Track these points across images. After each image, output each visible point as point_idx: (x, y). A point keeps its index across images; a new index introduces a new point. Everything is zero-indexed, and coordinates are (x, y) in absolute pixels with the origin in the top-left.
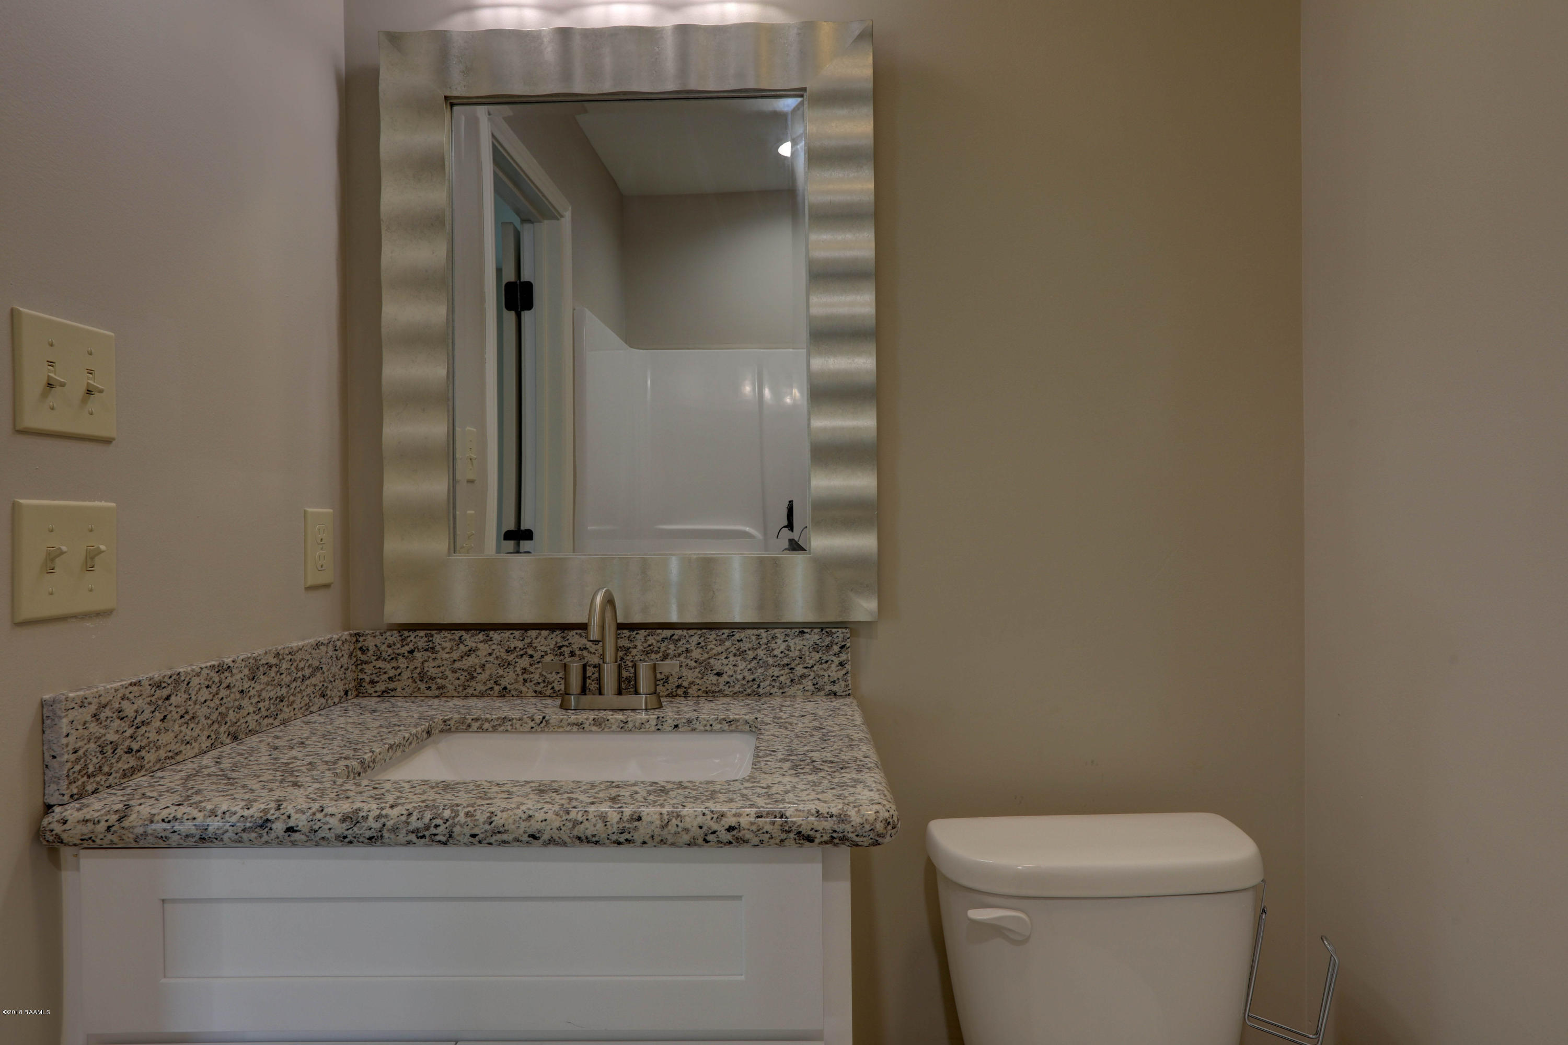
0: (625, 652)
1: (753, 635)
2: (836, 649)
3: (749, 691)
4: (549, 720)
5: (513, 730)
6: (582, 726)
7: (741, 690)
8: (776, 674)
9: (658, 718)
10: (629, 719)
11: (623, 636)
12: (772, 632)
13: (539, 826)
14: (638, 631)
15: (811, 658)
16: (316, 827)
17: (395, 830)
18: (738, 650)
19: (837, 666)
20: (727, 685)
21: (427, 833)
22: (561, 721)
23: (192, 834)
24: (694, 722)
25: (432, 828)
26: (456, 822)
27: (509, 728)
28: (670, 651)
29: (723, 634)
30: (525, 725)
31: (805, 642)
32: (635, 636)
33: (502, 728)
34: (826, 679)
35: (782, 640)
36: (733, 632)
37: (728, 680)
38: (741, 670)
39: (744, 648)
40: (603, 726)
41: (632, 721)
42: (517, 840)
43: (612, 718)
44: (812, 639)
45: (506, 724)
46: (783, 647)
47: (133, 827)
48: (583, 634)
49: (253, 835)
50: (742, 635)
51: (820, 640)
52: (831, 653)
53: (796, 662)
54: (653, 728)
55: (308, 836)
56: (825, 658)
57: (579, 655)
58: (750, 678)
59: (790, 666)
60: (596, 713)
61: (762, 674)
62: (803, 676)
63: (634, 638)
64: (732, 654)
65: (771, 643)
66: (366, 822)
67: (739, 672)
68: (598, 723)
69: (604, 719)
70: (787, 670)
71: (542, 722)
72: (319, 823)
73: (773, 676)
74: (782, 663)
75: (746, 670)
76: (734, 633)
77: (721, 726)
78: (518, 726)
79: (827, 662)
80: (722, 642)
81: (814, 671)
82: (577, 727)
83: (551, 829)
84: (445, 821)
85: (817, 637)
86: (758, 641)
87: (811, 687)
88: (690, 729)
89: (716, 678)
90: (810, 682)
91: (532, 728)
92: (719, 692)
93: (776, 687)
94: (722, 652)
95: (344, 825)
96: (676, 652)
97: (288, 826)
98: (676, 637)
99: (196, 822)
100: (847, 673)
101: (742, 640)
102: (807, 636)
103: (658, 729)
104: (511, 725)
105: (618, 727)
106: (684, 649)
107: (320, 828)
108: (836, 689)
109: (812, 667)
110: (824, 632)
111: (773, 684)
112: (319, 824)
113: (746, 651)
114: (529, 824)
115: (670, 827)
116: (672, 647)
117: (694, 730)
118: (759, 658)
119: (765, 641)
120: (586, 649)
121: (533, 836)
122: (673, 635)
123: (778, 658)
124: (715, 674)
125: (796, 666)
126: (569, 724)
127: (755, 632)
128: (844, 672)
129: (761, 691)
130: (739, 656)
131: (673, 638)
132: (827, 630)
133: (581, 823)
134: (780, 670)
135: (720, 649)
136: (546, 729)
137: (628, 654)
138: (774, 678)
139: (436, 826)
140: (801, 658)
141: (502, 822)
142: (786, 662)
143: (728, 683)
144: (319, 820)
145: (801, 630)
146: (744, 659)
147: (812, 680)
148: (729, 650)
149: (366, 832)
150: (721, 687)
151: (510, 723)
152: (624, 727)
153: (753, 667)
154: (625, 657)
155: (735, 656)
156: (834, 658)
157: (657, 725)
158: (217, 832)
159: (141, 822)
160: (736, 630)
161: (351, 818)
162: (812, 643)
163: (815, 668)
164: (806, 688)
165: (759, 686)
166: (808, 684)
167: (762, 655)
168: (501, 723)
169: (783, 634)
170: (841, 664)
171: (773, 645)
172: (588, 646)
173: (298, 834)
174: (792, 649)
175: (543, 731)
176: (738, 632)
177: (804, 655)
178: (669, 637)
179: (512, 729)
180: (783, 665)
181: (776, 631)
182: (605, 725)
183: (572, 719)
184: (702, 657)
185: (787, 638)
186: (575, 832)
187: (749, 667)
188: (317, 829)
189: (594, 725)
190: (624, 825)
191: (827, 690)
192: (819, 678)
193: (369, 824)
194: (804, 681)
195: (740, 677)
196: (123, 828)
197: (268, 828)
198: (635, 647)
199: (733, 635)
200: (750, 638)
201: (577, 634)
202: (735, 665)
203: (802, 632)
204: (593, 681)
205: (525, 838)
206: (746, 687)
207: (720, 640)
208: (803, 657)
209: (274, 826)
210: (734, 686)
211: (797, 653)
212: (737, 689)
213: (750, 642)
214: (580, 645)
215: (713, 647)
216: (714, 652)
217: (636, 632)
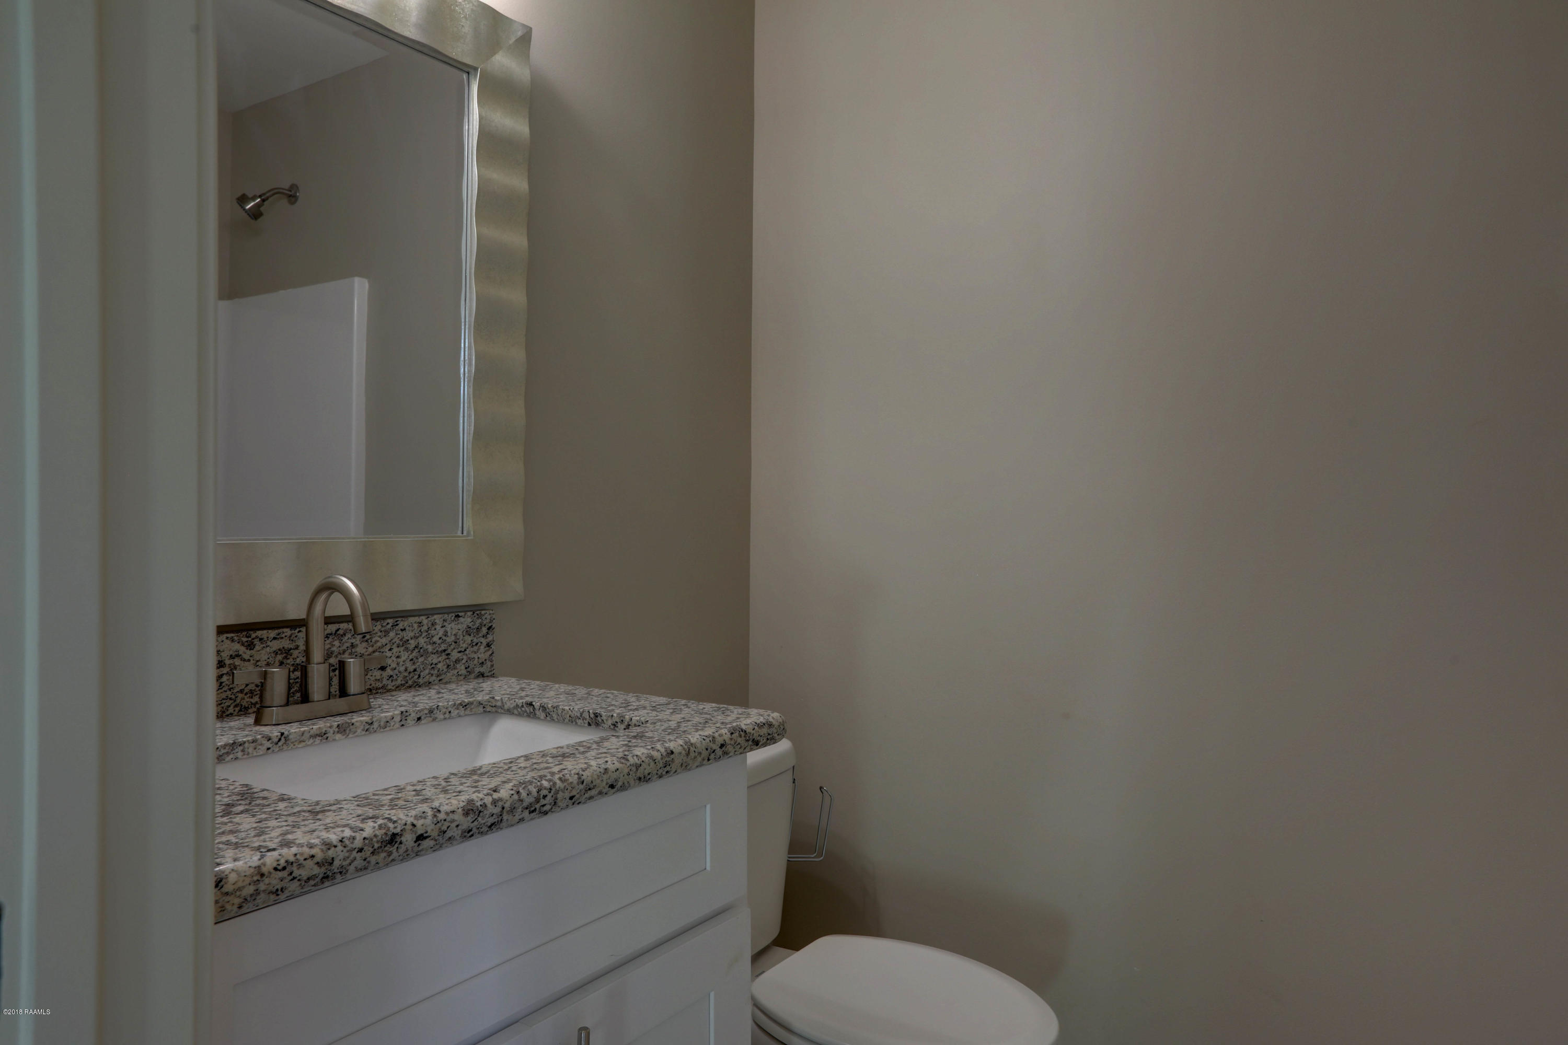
0: (285, 655)
1: (415, 623)
2: (484, 630)
3: (410, 683)
4: (288, 736)
5: (245, 756)
6: (325, 736)
7: (403, 682)
8: (435, 661)
9: (402, 712)
10: (374, 719)
11: (283, 636)
12: (432, 618)
13: (614, 776)
14: (301, 629)
15: (465, 641)
16: (444, 828)
17: (512, 810)
18: (401, 640)
19: (485, 647)
20: (390, 679)
21: (538, 806)
22: (303, 734)
23: (315, 875)
24: (434, 712)
25: (542, 800)
26: (558, 789)
27: (240, 754)
28: (334, 649)
29: (388, 624)
30: (260, 747)
31: (460, 626)
32: (297, 634)
33: (231, 756)
34: (476, 662)
35: (440, 626)
36: (396, 621)
37: (391, 673)
38: (404, 662)
39: (407, 638)
40: (348, 731)
41: (377, 720)
42: (600, 793)
43: (357, 721)
44: (466, 623)
45: (237, 750)
46: (441, 633)
47: (240, 889)
48: (236, 638)
49: (383, 855)
50: (406, 624)
51: (472, 623)
52: (480, 635)
53: (452, 647)
54: (398, 725)
55: (436, 840)
56: (475, 640)
57: (229, 664)
58: (411, 668)
59: (447, 652)
60: (338, 718)
61: (423, 663)
62: (458, 661)
63: (296, 636)
64: (395, 645)
65: (430, 630)
66: (486, 809)
67: (401, 663)
68: (342, 729)
69: (348, 723)
70: (444, 656)
71: (280, 740)
72: (445, 823)
73: (431, 665)
74: (440, 649)
75: (408, 660)
76: (398, 623)
77: (458, 711)
78: (250, 750)
79: (477, 644)
80: (387, 633)
81: (466, 655)
82: (320, 738)
83: (624, 776)
84: (549, 790)
85: (469, 620)
86: (419, 629)
87: (464, 672)
88: (431, 719)
89: (380, 672)
90: (463, 666)
91: (268, 749)
92: (382, 687)
93: (434, 675)
94: (386, 645)
95: (469, 818)
96: (341, 649)
97: (417, 835)
98: (341, 632)
99: (316, 860)
100: (493, 653)
101: (405, 629)
102: (461, 619)
103: (403, 725)
104: (243, 751)
105: (363, 730)
106: (348, 645)
107: (448, 827)
108: (484, 670)
109: (465, 650)
110: (475, 614)
111: (432, 672)
112: (447, 824)
113: (408, 640)
114: (608, 775)
115: (691, 754)
116: (337, 643)
117: (434, 719)
118: (420, 647)
119: (425, 628)
120: (238, 656)
121: (612, 786)
122: (338, 630)
123: (437, 645)
124: (379, 669)
125: (452, 651)
126: (311, 736)
127: (417, 619)
128: (490, 652)
129: (421, 681)
130: (403, 646)
131: (338, 632)
132: (478, 612)
133: (641, 765)
134: (438, 657)
135: (384, 641)
136: (285, 747)
137: (289, 656)
138: (433, 666)
139: (545, 797)
140: (456, 642)
141: (590, 779)
142: (443, 648)
143: (391, 676)
144: (445, 820)
145: (457, 614)
146: (407, 649)
147: (464, 664)
148: (393, 641)
149: (489, 819)
150: (385, 682)
151: (241, 748)
152: (369, 727)
153: (415, 657)
154: (285, 661)
155: (398, 647)
156: (483, 640)
157: (401, 721)
158: (344, 863)
159: (248, 880)
160: (400, 619)
161: (472, 810)
162: (465, 626)
163: (467, 652)
164: (460, 673)
165: (419, 676)
166: (461, 668)
167: (423, 643)
168: (230, 751)
169: (442, 620)
170: (488, 645)
171: (433, 632)
172: (241, 653)
173: (427, 840)
174: (449, 634)
175: (281, 750)
176: (402, 620)
177: (458, 639)
178: (334, 632)
179: (244, 754)
180: (441, 652)
181: (435, 616)
182: (350, 730)
183: (314, 730)
184: (366, 652)
185: (445, 624)
186: (638, 775)
187: (411, 657)
188: (446, 829)
189: (338, 732)
190: (666, 760)
191: (476, 672)
192: (470, 660)
193: (491, 811)
194: (458, 666)
195: (402, 669)
196: (227, 894)
197: (398, 843)
198: (297, 648)
199: (397, 625)
200: (412, 627)
201: (227, 638)
202: (398, 657)
203: (458, 616)
204: (246, 694)
205: (607, 789)
206: (408, 678)
207: (385, 631)
208: (458, 641)
209: (403, 839)
210: (396, 680)
211: (453, 638)
212: (399, 682)
213: (412, 631)
214: (231, 653)
215: (379, 639)
216: (379, 644)
217: (298, 630)
